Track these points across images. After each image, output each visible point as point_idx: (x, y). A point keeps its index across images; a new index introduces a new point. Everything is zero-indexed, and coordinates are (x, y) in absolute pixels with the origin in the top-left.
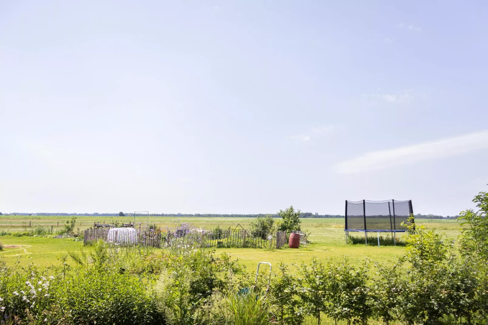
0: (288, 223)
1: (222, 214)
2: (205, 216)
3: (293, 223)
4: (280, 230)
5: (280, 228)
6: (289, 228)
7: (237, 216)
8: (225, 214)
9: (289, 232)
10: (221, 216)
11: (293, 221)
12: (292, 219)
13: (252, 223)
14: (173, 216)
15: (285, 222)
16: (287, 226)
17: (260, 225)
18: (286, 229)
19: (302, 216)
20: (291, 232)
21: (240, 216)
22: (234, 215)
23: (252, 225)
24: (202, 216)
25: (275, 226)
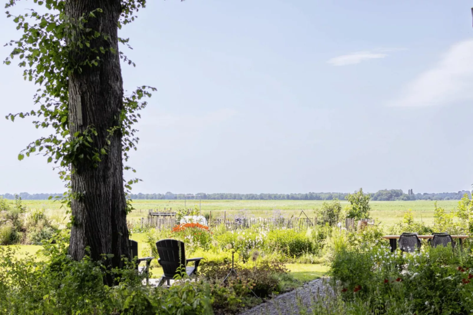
0: (356, 210)
1: (245, 193)
2: (215, 199)
3: (362, 209)
4: (349, 217)
5: (349, 215)
6: (357, 215)
7: (270, 197)
8: (249, 193)
9: (357, 220)
10: (243, 198)
11: (362, 207)
12: (361, 205)
13: (317, 210)
14: (159, 199)
15: (354, 208)
16: (355, 213)
17: (326, 212)
18: (354, 216)
19: (386, 197)
20: (360, 219)
21: (276, 197)
22: (266, 195)
23: (317, 212)
24: (209, 199)
25: (344, 213)
